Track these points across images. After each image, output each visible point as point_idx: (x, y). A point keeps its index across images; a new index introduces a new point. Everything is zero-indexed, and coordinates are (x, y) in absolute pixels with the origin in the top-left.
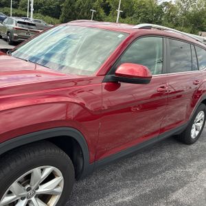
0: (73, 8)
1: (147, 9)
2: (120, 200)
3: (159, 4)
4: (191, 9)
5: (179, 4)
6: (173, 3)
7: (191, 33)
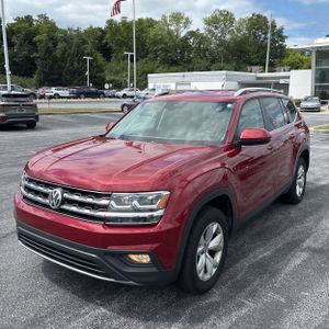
0: (55, 58)
1: (166, 44)
2: (261, 256)
3: (182, 35)
4: (228, 37)
5: (210, 31)
6: (202, 31)
7: (236, 70)
